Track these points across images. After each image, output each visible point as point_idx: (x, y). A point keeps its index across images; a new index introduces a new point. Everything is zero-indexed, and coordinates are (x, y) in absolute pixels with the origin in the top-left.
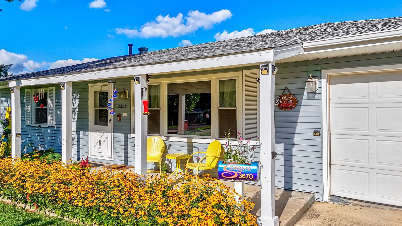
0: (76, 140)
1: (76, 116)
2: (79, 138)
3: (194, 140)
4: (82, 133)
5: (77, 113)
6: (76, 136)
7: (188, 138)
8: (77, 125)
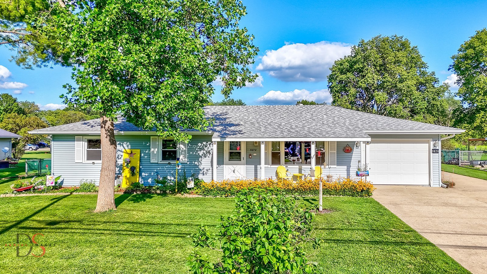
3: (303, 167)
7: (298, 166)
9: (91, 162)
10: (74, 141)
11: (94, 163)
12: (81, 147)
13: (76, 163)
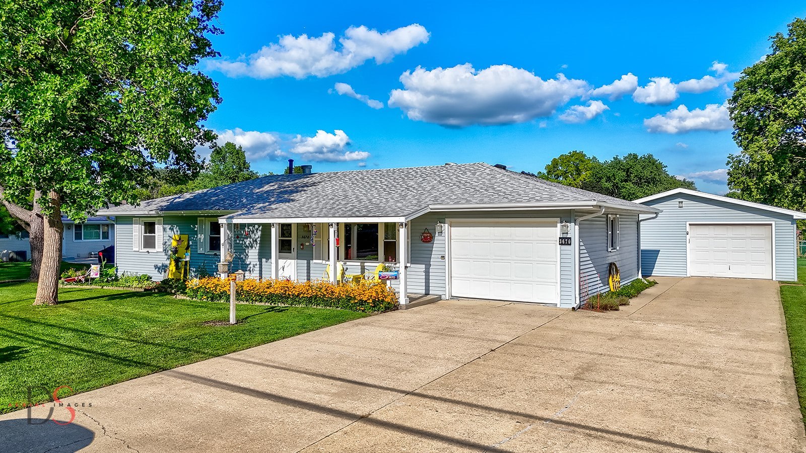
0: (258, 266)
1: (258, 245)
2: (261, 265)
3: (366, 264)
4: (264, 260)
5: (259, 242)
6: (258, 263)
7: (361, 262)
8: (258, 253)
9: (146, 250)
10: (132, 224)
11: (149, 252)
12: (138, 230)
13: (134, 251)
